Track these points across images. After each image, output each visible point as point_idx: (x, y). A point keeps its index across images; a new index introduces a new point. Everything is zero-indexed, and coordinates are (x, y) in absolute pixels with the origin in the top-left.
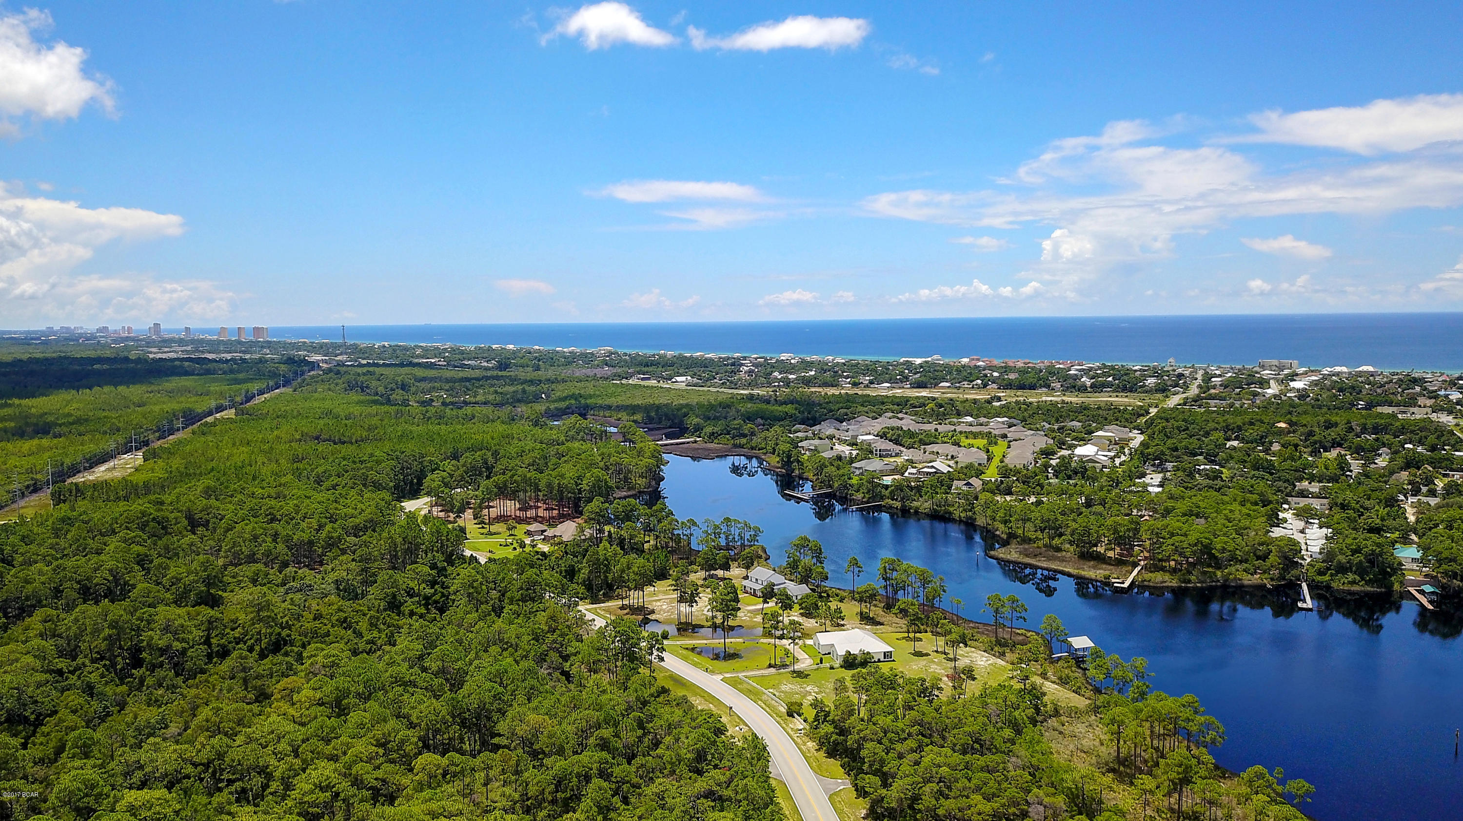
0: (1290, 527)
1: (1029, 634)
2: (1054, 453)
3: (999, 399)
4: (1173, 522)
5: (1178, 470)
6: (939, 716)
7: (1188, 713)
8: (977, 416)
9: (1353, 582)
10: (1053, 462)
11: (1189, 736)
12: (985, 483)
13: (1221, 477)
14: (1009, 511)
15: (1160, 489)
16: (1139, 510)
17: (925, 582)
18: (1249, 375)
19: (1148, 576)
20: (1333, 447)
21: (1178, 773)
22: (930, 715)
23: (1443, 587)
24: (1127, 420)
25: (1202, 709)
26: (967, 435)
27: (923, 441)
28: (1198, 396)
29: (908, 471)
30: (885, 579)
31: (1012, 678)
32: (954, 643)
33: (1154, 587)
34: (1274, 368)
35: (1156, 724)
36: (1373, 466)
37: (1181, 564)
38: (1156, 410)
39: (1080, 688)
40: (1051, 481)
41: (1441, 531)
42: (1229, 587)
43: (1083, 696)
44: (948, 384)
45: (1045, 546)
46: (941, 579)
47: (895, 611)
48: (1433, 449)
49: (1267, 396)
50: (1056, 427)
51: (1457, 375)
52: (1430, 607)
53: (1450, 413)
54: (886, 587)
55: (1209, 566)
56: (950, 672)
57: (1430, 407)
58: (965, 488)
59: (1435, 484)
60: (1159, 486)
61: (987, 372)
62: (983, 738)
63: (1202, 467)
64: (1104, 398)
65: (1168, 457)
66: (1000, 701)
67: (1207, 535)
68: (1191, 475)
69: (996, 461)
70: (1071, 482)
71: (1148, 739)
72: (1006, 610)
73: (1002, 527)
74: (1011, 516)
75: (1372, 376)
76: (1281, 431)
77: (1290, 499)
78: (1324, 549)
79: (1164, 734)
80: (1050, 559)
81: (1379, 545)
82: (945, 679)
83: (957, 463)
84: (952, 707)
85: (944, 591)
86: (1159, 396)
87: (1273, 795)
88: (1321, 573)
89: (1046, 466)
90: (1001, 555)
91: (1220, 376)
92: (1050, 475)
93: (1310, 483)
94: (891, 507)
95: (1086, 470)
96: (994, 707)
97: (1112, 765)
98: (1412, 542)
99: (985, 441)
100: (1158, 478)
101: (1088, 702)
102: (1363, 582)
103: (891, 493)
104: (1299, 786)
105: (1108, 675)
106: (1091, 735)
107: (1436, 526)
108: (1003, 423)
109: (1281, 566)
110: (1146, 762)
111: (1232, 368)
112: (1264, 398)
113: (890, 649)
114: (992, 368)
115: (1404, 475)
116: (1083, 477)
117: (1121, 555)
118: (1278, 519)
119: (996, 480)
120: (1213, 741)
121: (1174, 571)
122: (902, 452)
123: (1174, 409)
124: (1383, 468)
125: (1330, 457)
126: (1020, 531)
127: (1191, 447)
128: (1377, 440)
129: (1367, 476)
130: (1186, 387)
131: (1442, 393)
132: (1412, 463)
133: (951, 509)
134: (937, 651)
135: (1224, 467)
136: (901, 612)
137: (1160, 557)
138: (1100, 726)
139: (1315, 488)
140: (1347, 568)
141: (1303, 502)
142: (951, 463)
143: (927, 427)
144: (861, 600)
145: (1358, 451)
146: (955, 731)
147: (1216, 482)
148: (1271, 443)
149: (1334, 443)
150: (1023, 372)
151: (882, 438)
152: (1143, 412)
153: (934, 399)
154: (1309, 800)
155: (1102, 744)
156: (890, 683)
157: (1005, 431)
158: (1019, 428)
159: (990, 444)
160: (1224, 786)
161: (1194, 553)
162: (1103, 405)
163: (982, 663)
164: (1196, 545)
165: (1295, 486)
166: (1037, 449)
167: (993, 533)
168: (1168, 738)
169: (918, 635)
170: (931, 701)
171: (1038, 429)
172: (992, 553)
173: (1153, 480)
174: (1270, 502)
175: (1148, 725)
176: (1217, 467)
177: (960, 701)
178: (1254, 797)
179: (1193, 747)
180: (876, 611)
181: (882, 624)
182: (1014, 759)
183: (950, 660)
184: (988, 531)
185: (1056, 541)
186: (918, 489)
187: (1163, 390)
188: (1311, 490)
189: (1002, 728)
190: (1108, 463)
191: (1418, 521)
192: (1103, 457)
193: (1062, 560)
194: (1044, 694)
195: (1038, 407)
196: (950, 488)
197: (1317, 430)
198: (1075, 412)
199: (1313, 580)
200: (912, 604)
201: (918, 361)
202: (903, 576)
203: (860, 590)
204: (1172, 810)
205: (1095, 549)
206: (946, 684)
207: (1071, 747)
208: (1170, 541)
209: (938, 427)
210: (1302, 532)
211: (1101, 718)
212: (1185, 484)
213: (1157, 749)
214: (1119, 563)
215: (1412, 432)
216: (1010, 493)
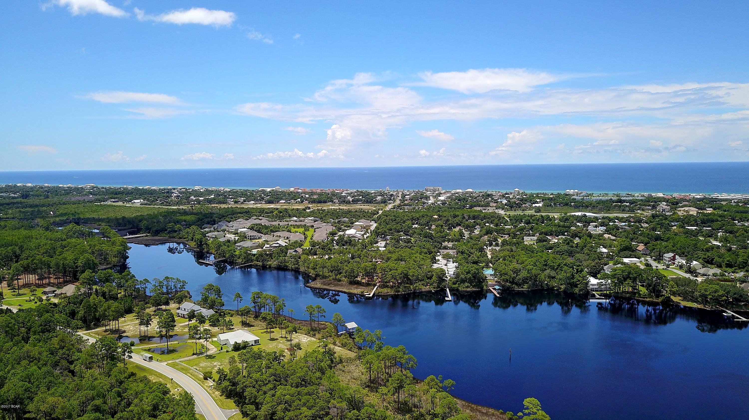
0: (440, 263)
1: (327, 324)
2: (336, 234)
3: (309, 208)
4: (391, 264)
5: (392, 239)
6: (284, 370)
7: (400, 354)
8: (299, 217)
9: (468, 287)
10: (336, 238)
11: (401, 365)
12: (303, 250)
13: (411, 242)
14: (316, 263)
15: (385, 249)
16: (375, 259)
17: (275, 302)
18: (421, 194)
19: (380, 290)
20: (457, 226)
21: (397, 384)
22: (279, 369)
23: (503, 286)
24: (369, 217)
25: (407, 352)
26: (294, 226)
27: (272, 230)
28: (400, 204)
29: (265, 246)
30: (254, 303)
31: (319, 346)
32: (290, 332)
33: (384, 295)
34: (432, 191)
35: (387, 361)
36: (473, 234)
37: (395, 284)
38: (382, 212)
39: (351, 348)
40: (335, 247)
41: (501, 261)
42: (416, 293)
43: (353, 351)
44: (284, 201)
45: (333, 279)
46: (283, 300)
47: (260, 318)
48: (497, 225)
49: (429, 204)
50: (337, 221)
51: (505, 193)
52: (498, 295)
53: (503, 209)
54: (255, 307)
55: (407, 283)
56: (289, 347)
57: (495, 207)
58: (294, 253)
59: (498, 241)
60: (384, 247)
61: (303, 195)
62: (306, 378)
63: (403, 237)
64: (358, 206)
65: (388, 234)
66: (314, 359)
67: (406, 269)
68: (398, 241)
69: (309, 239)
70: (344, 247)
71: (384, 369)
72: (315, 312)
73: (312, 271)
74: (317, 266)
75: (472, 193)
76: (435, 220)
77: (440, 250)
78: (455, 272)
79: (391, 366)
80: (335, 285)
81: (477, 269)
82: (286, 351)
83: (289, 241)
84: (290, 365)
85: (285, 306)
86: (383, 205)
87: (438, 388)
88: (454, 284)
89: (333, 240)
90: (313, 285)
91: (409, 195)
92: (335, 245)
93: (448, 243)
94: (257, 265)
95: (351, 241)
96: (311, 362)
97: (367, 384)
98: (490, 267)
99: (303, 229)
100: (383, 243)
101: (355, 354)
102: (472, 286)
103: (256, 258)
104: (449, 382)
105: (364, 340)
106: (357, 371)
107: (499, 259)
108: (311, 220)
109: (438, 281)
110: (383, 380)
111: (414, 191)
112: (427, 205)
113: (257, 338)
114: (305, 193)
115: (486, 237)
116: (350, 245)
117: (368, 281)
118: (435, 260)
119: (309, 248)
120: (412, 366)
121: (392, 287)
122: (262, 236)
123: (389, 211)
124: (478, 235)
125: (456, 230)
126: (321, 273)
127: (397, 228)
128: (474, 222)
129: (471, 238)
130: (394, 201)
131: (499, 200)
132: (489, 232)
133: (287, 264)
134: (282, 337)
135: (412, 237)
136: (263, 319)
137: (386, 281)
138: (362, 365)
139: (450, 245)
140: (465, 281)
141: (446, 251)
142: (287, 241)
143: (274, 223)
144: (242, 315)
145: (467, 227)
146: (292, 377)
147: (409, 244)
148: (431, 225)
149: (457, 224)
150: (320, 194)
151: (251, 230)
152: (376, 212)
153: (277, 209)
154: (453, 388)
155: (363, 374)
156: (258, 356)
157: (313, 224)
158: (319, 222)
159: (305, 230)
160: (417, 387)
161: (401, 278)
162: (358, 210)
163: (304, 340)
164: (401, 274)
165: (442, 244)
166: (328, 232)
167: (308, 275)
168: (392, 367)
169: (272, 330)
170: (279, 363)
171: (328, 223)
172: (308, 285)
173: (381, 244)
174: (432, 252)
175: (383, 362)
176: (409, 237)
177: (294, 361)
178: (430, 390)
179: (403, 370)
180: (250, 319)
181: (253, 326)
182: (321, 387)
183: (288, 341)
184: (306, 274)
185: (339, 277)
186: (271, 255)
187: (384, 202)
188: (449, 246)
189: (315, 372)
190: (361, 238)
191: (492, 258)
192: (359, 235)
193: (342, 285)
194: (335, 353)
195: (328, 212)
196: (286, 253)
197: (450, 218)
198: (345, 214)
199: (451, 287)
200: (269, 314)
201: (269, 190)
202: (263, 300)
203: (241, 310)
204: (395, 402)
205: (356, 279)
206: (287, 353)
207: (349, 377)
208: (390, 273)
209: (280, 223)
210: (446, 265)
211: (362, 362)
212: (395, 246)
213: (388, 373)
214: (368, 285)
215: (488, 218)
216: (316, 254)
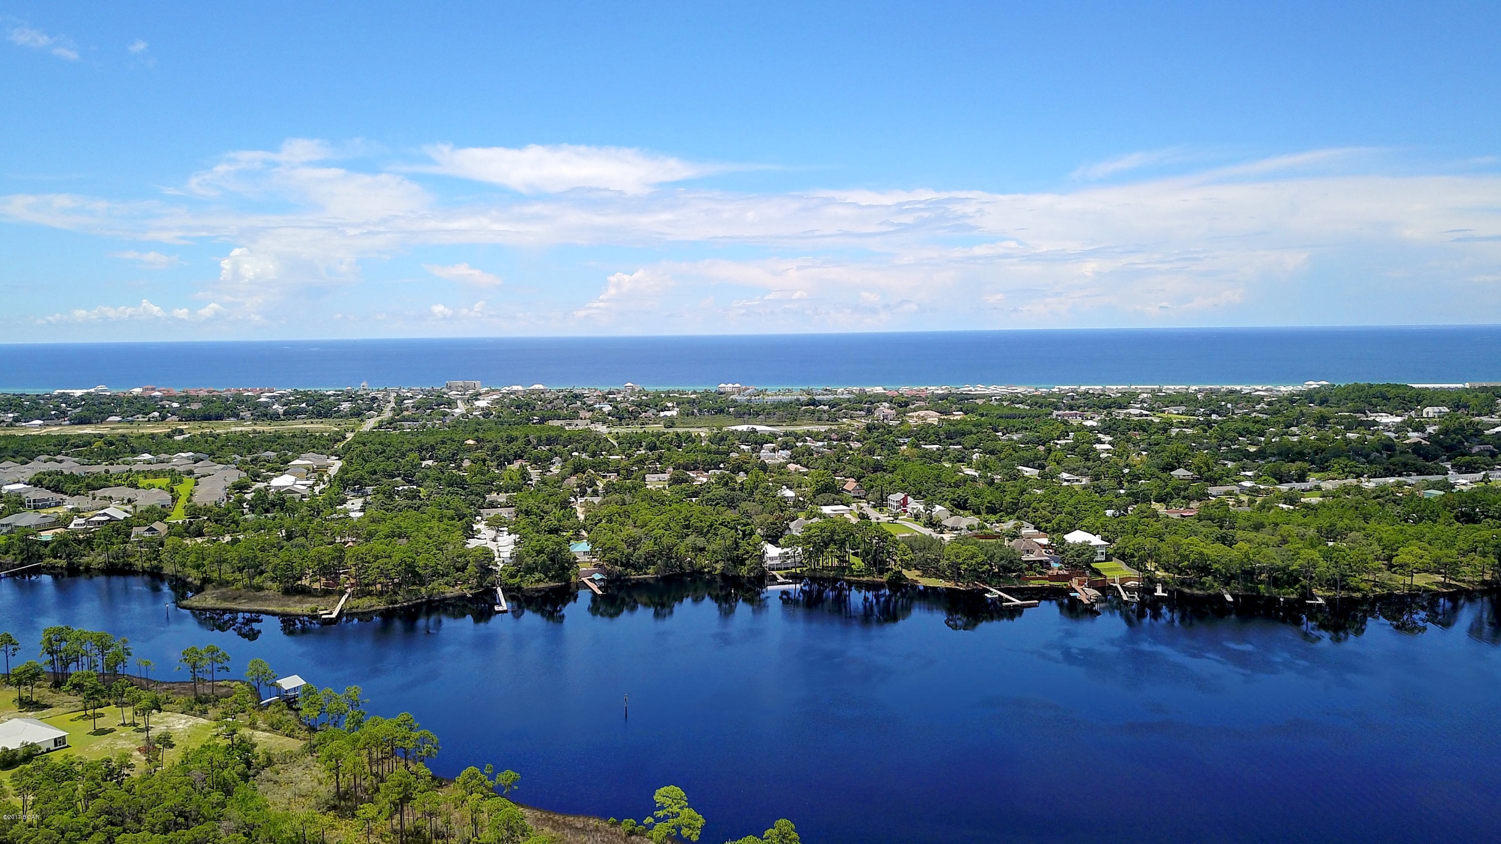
0: (483, 537)
1: (233, 685)
2: (248, 487)
3: (181, 432)
4: (377, 546)
5: (378, 493)
6: (131, 797)
7: (403, 731)
8: (156, 453)
9: (539, 581)
10: (248, 497)
11: (406, 754)
12: (170, 526)
13: (420, 497)
14: (202, 555)
15: (362, 514)
16: (342, 537)
17: (103, 647)
18: (438, 396)
19: (355, 602)
20: (515, 459)
21: (399, 793)
22: (120, 797)
23: (608, 573)
24: (323, 446)
25: (417, 725)
26: (146, 475)
27: (92, 485)
28: (392, 419)
29: (74, 522)
30: (51, 653)
31: (217, 735)
32: (146, 711)
33: (363, 613)
34: (460, 389)
35: (374, 749)
36: (548, 474)
37: (387, 586)
38: (352, 435)
39: (293, 730)
40: (247, 516)
41: (604, 525)
42: (434, 601)
43: (298, 738)
44: (118, 419)
45: (245, 587)
46: (124, 642)
47: (65, 688)
48: (594, 455)
49: (456, 415)
50: (249, 459)
51: (607, 391)
52: (600, 592)
53: (604, 423)
54: (52, 662)
55: (414, 584)
56: (143, 744)
57: (589, 418)
58: (147, 535)
59: (597, 485)
60: (360, 511)
61: (164, 402)
62: (187, 809)
63: (401, 488)
64: (297, 425)
65: (368, 481)
66: (205, 764)
67: (409, 554)
68: (390, 497)
69: (182, 501)
70: (269, 515)
71: (367, 767)
72: (205, 663)
73: (194, 573)
74: (204, 559)
75: (543, 393)
76: (470, 449)
77: (482, 511)
78: (513, 553)
79: (382, 758)
80: (251, 600)
81: (558, 544)
82: (136, 753)
83: (135, 507)
84: (147, 783)
85: (129, 654)
86: (354, 420)
87: (485, 791)
88: (512, 576)
89: (240, 501)
90: (196, 604)
91: (412, 398)
92: (245, 511)
93: (498, 494)
94: (53, 567)
95: (284, 500)
96: (198, 772)
97: (332, 802)
98: (583, 538)
99: (168, 480)
100: (358, 503)
101: (303, 743)
102: (547, 579)
103: (52, 550)
104: (507, 776)
105: (322, 711)
106: (309, 777)
107: (600, 521)
108: (188, 458)
109: (478, 575)
110: (366, 790)
111: (422, 390)
112: (453, 418)
113: (62, 734)
114: (171, 398)
115: (573, 479)
116: (282, 509)
117: (326, 585)
118: (472, 531)
119: (184, 522)
120: (429, 753)
121: (381, 594)
122: (64, 500)
123: (371, 432)
124: (557, 475)
125: (513, 468)
126: (215, 575)
127: (389, 470)
128: (550, 450)
129: (545, 483)
130: (380, 411)
131: (597, 406)
132: (578, 469)
133: (132, 560)
134: (124, 725)
135: (421, 486)
136: (74, 688)
137: (366, 581)
138: (318, 765)
139: (502, 498)
140: (534, 569)
141: (493, 512)
142: (129, 508)
143: (95, 469)
144: (19, 683)
145: (536, 461)
146: (154, 810)
147: (414, 501)
148: (462, 460)
149: (515, 456)
150: (207, 401)
151: (35, 486)
152: (339, 437)
153: (101, 436)
154: (516, 787)
155: (321, 783)
156: (66, 774)
157: (191, 467)
158: (207, 462)
159: (174, 482)
160: (441, 794)
161: (399, 573)
162: (297, 432)
163: (181, 726)
164: (400, 565)
165: (485, 498)
166: (229, 484)
167: (184, 581)
168: (386, 761)
169: (98, 710)
170: (120, 783)
171: (228, 463)
172: (185, 603)
173: (354, 506)
174: (465, 516)
175: (366, 751)
176: (415, 487)
177: (157, 774)
178: (469, 798)
179: (410, 764)
180: (41, 692)
181: (50, 707)
182: (225, 824)
183: (141, 730)
184: (178, 579)
185: (257, 580)
186: (89, 542)
187: (358, 414)
188: (499, 500)
189: (209, 793)
190: (308, 492)
191: (586, 519)
192: (301, 486)
193: (265, 599)
194: (254, 745)
195: (227, 439)
196: (128, 535)
197: (501, 444)
198: (269, 442)
199: (506, 584)
200: (89, 676)
201: (78, 393)
202: (75, 646)
203: (17, 672)
204: (394, 832)
205: (299, 582)
206: (139, 759)
207: (288, 794)
208: (375, 565)
209: (110, 468)
210: (494, 540)
211: (318, 757)
212: (386, 507)
213: (376, 775)
214: (326, 593)
215: (577, 441)
216: (201, 534)
